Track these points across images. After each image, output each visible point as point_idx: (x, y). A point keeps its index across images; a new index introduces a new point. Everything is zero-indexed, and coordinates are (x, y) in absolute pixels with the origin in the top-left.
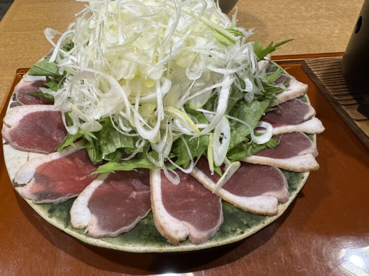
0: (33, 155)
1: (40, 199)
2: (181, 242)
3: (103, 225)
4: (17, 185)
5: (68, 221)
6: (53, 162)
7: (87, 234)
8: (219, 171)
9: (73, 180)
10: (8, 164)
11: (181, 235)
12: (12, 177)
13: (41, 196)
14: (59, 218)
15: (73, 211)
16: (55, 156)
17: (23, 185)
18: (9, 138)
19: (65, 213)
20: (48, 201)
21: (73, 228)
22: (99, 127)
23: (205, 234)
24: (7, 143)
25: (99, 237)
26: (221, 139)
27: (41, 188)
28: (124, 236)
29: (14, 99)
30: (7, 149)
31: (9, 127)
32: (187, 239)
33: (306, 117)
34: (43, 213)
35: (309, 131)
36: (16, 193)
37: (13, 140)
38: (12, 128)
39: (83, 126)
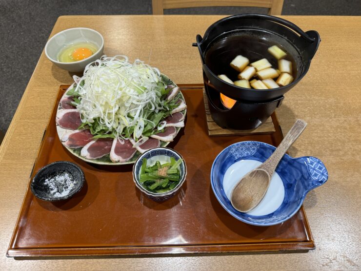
0: (68, 131)
1: (70, 147)
2: (117, 162)
3: (91, 156)
4: (63, 142)
5: (80, 154)
6: (76, 133)
7: (86, 158)
8: (137, 140)
9: (83, 141)
10: (59, 134)
11: (117, 160)
12: (60, 139)
13: (71, 146)
14: (77, 153)
15: (81, 151)
16: (77, 131)
17: (64, 142)
18: (59, 123)
19: (79, 152)
20: (73, 147)
21: (81, 157)
22: (94, 121)
23: (124, 160)
24: (58, 125)
25: (90, 159)
26: (140, 128)
27: (71, 143)
28: (98, 160)
29: (60, 105)
30: (58, 127)
31: (59, 118)
32: (119, 161)
33: (180, 120)
34: (72, 152)
35: (178, 126)
36: (62, 145)
37: (60, 124)
38: (60, 119)
39: (88, 120)
